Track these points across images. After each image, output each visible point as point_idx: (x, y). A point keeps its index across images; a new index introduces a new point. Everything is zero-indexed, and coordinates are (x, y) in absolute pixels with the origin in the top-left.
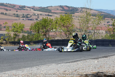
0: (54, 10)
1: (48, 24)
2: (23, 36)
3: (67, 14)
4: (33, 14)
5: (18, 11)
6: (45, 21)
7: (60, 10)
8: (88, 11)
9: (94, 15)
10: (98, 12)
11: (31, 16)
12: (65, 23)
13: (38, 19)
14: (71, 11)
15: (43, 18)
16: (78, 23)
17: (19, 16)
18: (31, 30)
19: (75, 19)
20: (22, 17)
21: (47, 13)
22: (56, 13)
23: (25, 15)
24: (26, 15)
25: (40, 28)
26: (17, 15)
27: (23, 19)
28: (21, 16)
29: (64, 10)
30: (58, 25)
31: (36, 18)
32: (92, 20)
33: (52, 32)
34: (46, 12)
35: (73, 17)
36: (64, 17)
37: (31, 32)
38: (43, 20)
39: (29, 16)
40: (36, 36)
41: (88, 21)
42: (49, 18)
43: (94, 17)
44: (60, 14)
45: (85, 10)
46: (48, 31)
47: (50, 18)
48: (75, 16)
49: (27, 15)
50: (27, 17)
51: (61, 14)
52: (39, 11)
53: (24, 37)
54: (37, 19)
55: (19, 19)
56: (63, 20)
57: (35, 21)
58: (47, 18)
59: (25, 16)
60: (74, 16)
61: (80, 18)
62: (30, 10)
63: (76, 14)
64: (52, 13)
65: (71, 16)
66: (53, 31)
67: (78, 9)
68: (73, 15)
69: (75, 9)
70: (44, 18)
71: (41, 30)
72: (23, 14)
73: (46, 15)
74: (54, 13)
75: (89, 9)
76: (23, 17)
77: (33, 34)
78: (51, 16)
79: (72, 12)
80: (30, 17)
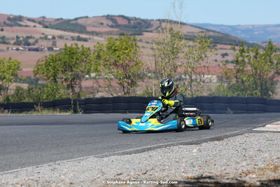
0: (94, 26)
1: (77, 59)
2: (18, 89)
3: (123, 35)
4: (43, 36)
5: (4, 28)
6: (71, 52)
7: (108, 25)
8: (176, 28)
9: (190, 38)
10: (201, 30)
11: (37, 41)
12: (118, 56)
13: (55, 49)
14: (135, 27)
15: (66, 45)
16: (151, 58)
17: (7, 41)
18: (38, 76)
19: (143, 47)
20: (15, 44)
21: (76, 35)
22: (97, 34)
23: (21, 39)
24: (24, 39)
25: (58, 70)
26: (3, 38)
27: (18, 49)
28: (12, 42)
29: (118, 26)
30: (102, 62)
31: (50, 46)
32: (186, 50)
33: (87, 79)
34: (73, 31)
35: (139, 44)
36: (118, 43)
37: (37, 80)
38: (65, 49)
39: (31, 41)
40: (49, 89)
41: (174, 52)
42: (80, 46)
43: (191, 43)
44: (106, 37)
45: (169, 26)
46: (77, 77)
47: (82, 46)
48: (144, 41)
49: (28, 37)
50: (26, 43)
51: (110, 36)
52: (57, 29)
53: (20, 92)
54: (50, 49)
55: (8, 48)
56: (115, 50)
57: (47, 53)
58: (76, 45)
59: (21, 41)
60: (140, 41)
61: (155, 46)
62: (35, 26)
63: (146, 35)
64: (88, 33)
65: (135, 40)
66: (90, 78)
67: (152, 22)
68: (138, 37)
69: (143, 23)
70: (69, 45)
71: (60, 75)
72: (17, 37)
73: (73, 38)
74: (93, 33)
75: (178, 23)
76: (18, 43)
77: (41, 85)
78: (85, 40)
79: (137, 30)
80: (34, 44)
